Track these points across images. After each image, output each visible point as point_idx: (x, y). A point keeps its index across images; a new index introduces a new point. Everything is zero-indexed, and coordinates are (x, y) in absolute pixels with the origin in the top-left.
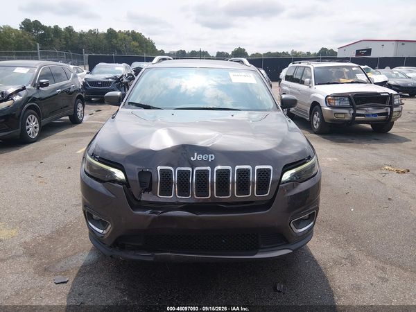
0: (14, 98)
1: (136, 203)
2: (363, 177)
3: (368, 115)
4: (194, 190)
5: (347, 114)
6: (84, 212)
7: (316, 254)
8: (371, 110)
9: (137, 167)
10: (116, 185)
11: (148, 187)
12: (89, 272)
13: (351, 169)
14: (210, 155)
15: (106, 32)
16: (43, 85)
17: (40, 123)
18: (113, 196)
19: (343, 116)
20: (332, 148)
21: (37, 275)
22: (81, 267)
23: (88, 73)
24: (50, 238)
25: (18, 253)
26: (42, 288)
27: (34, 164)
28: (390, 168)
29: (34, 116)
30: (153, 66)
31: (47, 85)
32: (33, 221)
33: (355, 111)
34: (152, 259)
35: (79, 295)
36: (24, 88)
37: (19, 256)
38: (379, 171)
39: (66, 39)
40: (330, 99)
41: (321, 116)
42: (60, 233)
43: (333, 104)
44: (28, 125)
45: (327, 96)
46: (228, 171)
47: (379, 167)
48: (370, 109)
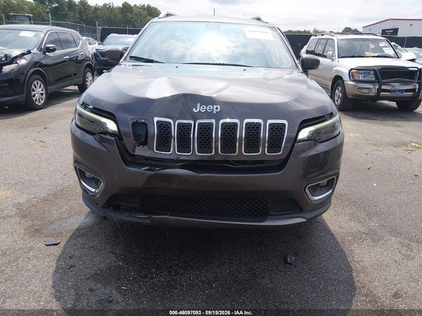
0: (18, 62)
1: (130, 159)
2: (387, 153)
3: (394, 91)
4: (196, 145)
5: (372, 89)
6: (76, 168)
7: (333, 227)
8: (398, 86)
9: (131, 117)
10: (108, 137)
11: (143, 140)
12: (83, 235)
13: (374, 145)
14: (215, 107)
15: (121, 6)
16: (49, 50)
17: (46, 90)
18: (104, 150)
19: (367, 91)
20: (353, 125)
21: (27, 237)
22: (76, 229)
23: (99, 44)
24: (45, 200)
25: (11, 214)
26: (31, 249)
27: (38, 129)
28: (417, 145)
29: (39, 82)
30: (159, 20)
31: (54, 50)
32: (29, 183)
33: (380, 87)
34: (148, 221)
35: (70, 258)
36: (29, 52)
37: (11, 217)
38: (404, 148)
39: (80, 13)
40: (354, 72)
41: (344, 91)
42: (57, 195)
43: (357, 78)
44: (33, 91)
45: (352, 69)
46: (236, 124)
47: (405, 144)
48: (396, 84)
